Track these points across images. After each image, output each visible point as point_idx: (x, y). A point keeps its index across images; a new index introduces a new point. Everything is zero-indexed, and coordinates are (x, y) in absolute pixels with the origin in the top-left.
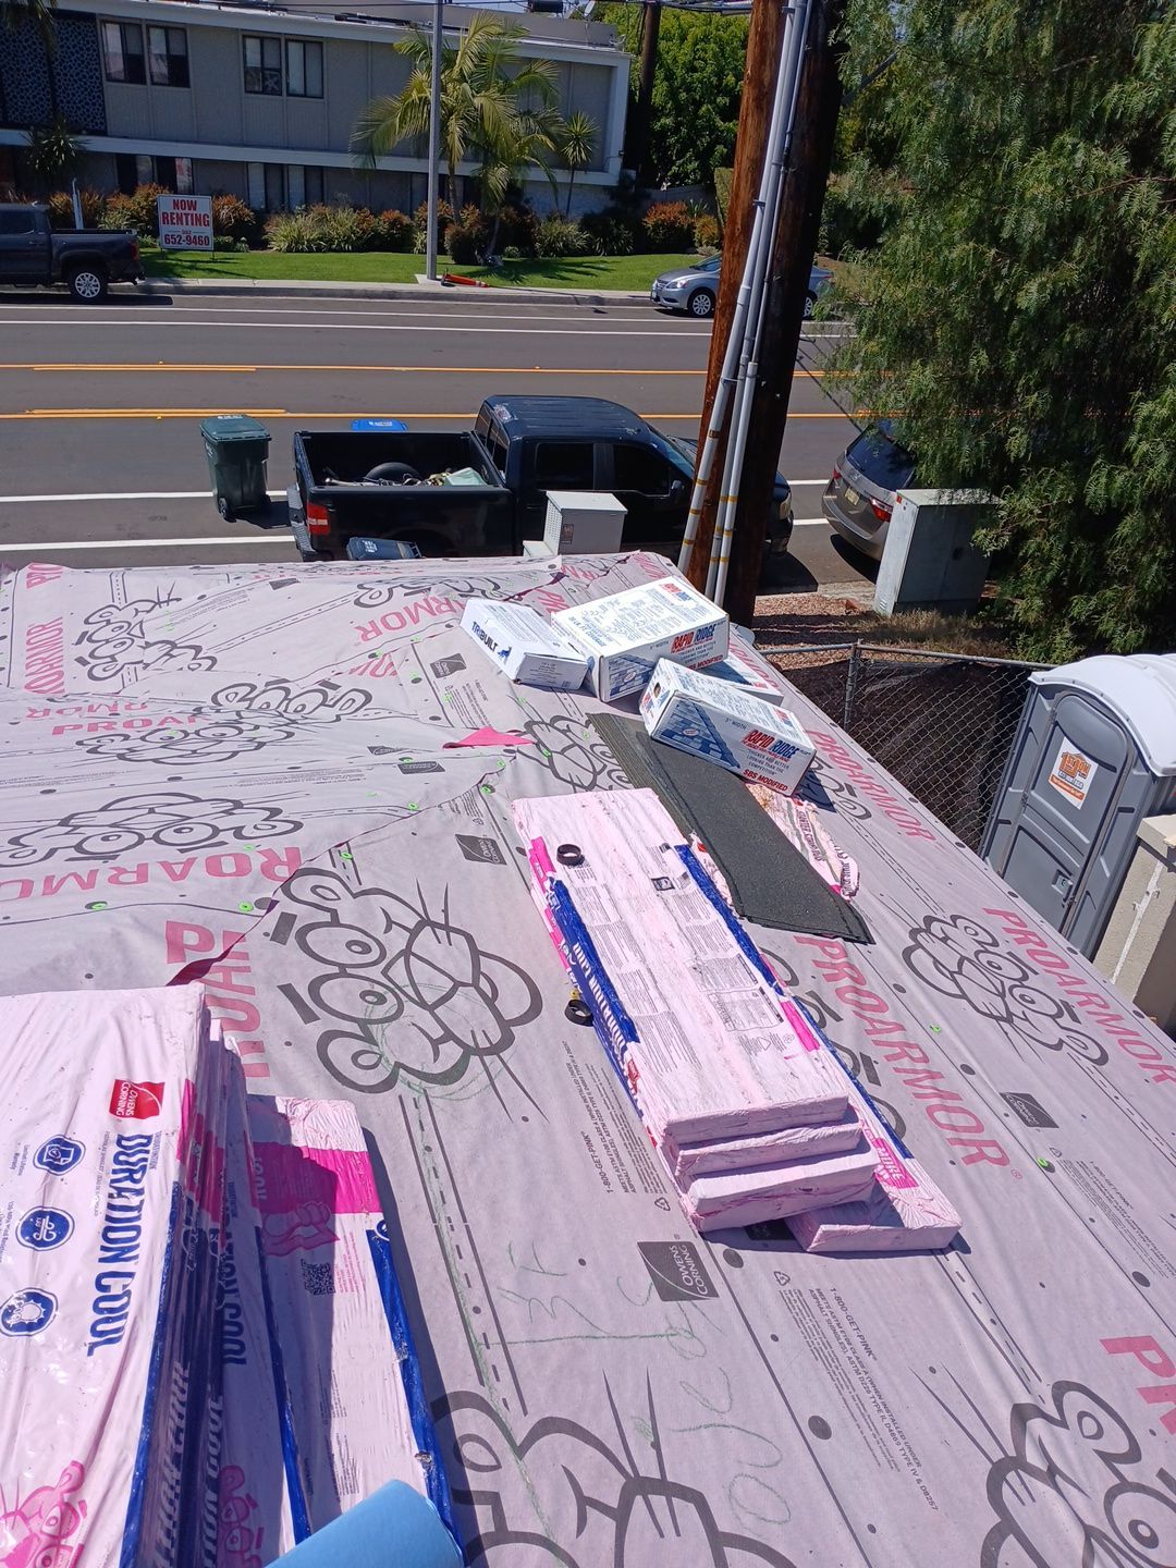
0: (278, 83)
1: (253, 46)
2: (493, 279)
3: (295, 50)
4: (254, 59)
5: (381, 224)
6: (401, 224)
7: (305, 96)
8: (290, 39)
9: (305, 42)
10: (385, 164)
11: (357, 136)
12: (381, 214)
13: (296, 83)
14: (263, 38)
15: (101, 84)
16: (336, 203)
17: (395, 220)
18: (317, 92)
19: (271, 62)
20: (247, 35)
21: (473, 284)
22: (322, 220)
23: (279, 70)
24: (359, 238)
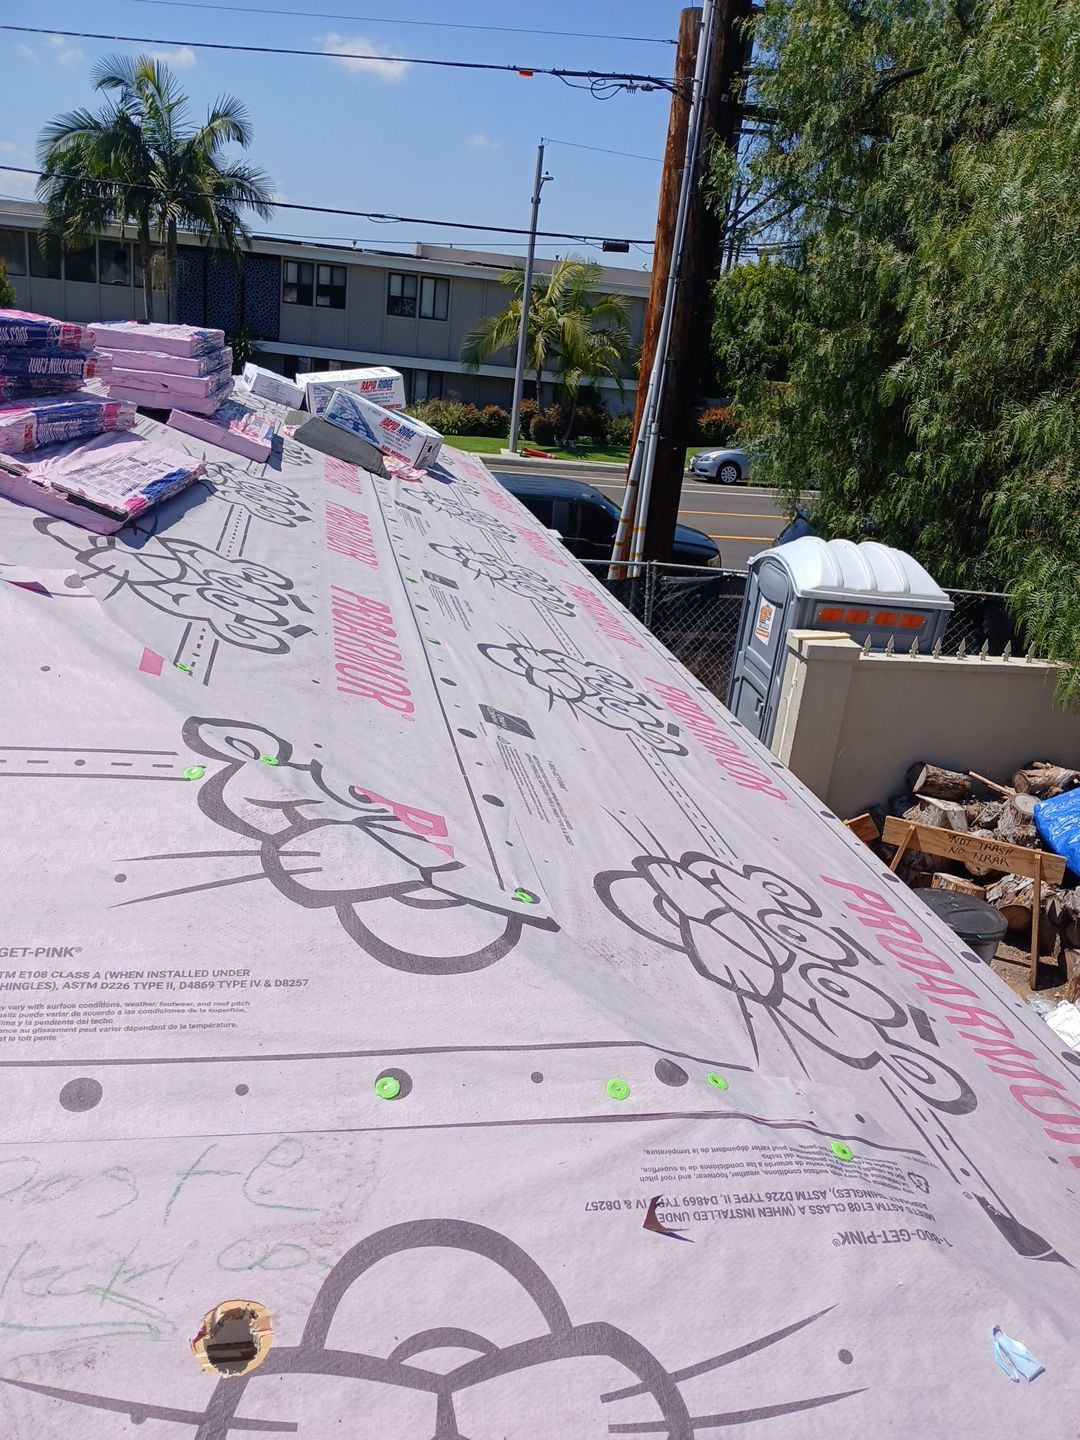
0: (413, 308)
1: (396, 281)
2: (563, 454)
3: (428, 285)
4: (396, 291)
5: (483, 416)
6: (499, 415)
7: (433, 318)
8: (426, 276)
9: (438, 279)
10: (485, 370)
11: (466, 345)
12: (484, 408)
13: (427, 309)
14: (405, 275)
15: (279, 304)
16: (449, 398)
17: (494, 413)
18: (443, 316)
19: (409, 292)
20: (392, 272)
21: (545, 457)
22: (437, 410)
23: (415, 299)
24: (464, 426)
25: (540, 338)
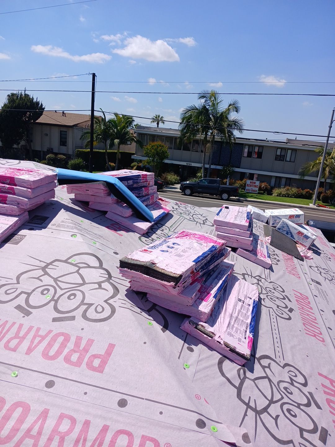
0: (284, 159)
1: (279, 151)
2: (332, 207)
3: (289, 152)
4: (278, 153)
5: (304, 192)
6: (309, 192)
7: (290, 161)
8: (289, 149)
9: (292, 150)
10: (306, 178)
11: (301, 170)
12: (304, 189)
13: (288, 159)
14: (282, 149)
15: (241, 157)
16: (292, 186)
17: (308, 191)
18: (293, 161)
19: (283, 154)
20: (278, 148)
21: (326, 207)
22: (288, 190)
23: (285, 156)
24: (296, 195)
25: (327, 169)
